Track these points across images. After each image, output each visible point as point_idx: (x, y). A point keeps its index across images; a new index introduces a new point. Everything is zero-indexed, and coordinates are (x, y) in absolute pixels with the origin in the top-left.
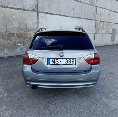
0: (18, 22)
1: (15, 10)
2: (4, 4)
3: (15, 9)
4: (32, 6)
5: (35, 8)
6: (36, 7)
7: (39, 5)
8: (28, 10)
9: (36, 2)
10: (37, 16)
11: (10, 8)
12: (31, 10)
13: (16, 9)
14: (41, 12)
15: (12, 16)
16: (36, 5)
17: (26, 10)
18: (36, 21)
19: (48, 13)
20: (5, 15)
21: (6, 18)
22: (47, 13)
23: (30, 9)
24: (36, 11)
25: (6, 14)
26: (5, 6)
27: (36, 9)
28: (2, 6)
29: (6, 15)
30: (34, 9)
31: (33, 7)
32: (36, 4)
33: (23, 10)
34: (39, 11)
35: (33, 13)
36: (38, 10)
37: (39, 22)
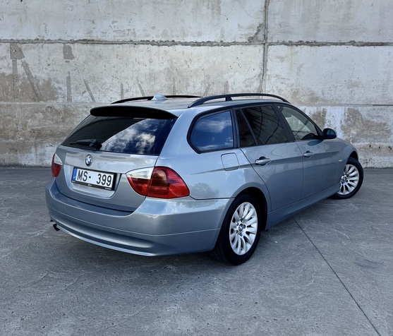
0: (203, 78)
1: (199, 47)
2: (172, 37)
3: (198, 44)
4: (249, 28)
5: (256, 34)
6: (259, 31)
7: (271, 23)
8: (235, 43)
9: (262, 16)
10: (261, 57)
11: (186, 44)
12: (245, 40)
13: (202, 44)
14: (278, 43)
15: (189, 64)
16: (260, 25)
17: (228, 44)
18: (258, 71)
19: (301, 41)
20: (172, 62)
21: (175, 71)
22: (300, 43)
23: (240, 40)
24: (259, 41)
25: (174, 61)
26: (173, 41)
27: (261, 37)
28: (168, 43)
29: (176, 63)
30: (252, 38)
31: (252, 32)
32: (262, 22)
33: (220, 44)
34: (269, 41)
35: (251, 48)
36: (266, 38)
37: (268, 73)
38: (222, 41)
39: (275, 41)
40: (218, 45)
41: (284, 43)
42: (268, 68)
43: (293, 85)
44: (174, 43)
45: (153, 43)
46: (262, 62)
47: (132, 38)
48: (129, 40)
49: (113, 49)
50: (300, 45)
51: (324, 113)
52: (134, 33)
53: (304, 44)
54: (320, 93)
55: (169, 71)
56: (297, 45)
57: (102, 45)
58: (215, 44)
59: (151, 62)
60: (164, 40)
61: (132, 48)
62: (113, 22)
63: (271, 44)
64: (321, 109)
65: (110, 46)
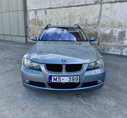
38: (86, 4)
39: (105, 2)
40: (85, 6)
41: (109, 3)
42: (102, 13)
43: (112, 19)
44: (71, 6)
45: (65, 7)
46: (100, 11)
47: (60, 6)
48: (59, 7)
49: (55, 10)
50: (115, 2)
51: (125, 31)
52: (61, 4)
53: (117, 2)
54: (123, 23)
55: (69, 16)
56: (114, 3)
57: (53, 9)
58: (83, 5)
59: (65, 13)
60: (68, 6)
61: (60, 9)
62: (56, 2)
63: (103, 3)
64: (124, 30)
65: (55, 9)
